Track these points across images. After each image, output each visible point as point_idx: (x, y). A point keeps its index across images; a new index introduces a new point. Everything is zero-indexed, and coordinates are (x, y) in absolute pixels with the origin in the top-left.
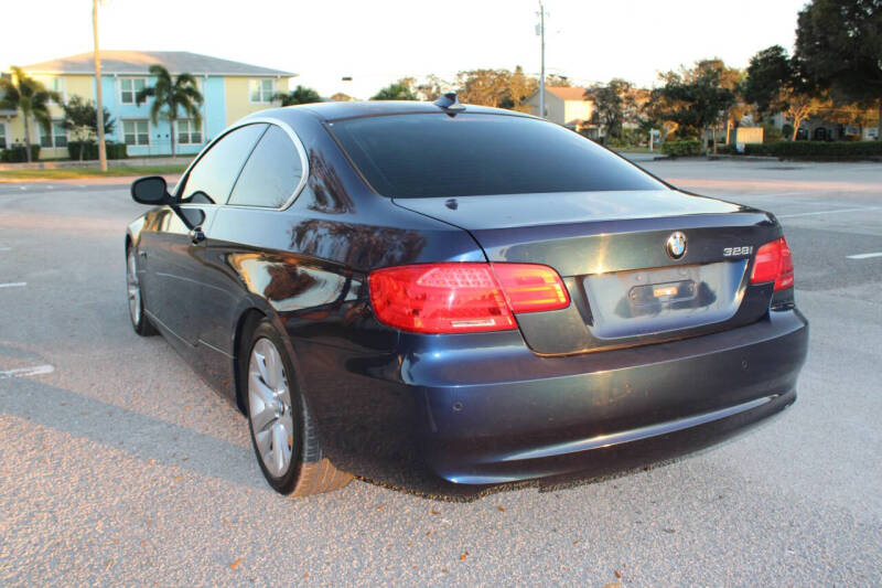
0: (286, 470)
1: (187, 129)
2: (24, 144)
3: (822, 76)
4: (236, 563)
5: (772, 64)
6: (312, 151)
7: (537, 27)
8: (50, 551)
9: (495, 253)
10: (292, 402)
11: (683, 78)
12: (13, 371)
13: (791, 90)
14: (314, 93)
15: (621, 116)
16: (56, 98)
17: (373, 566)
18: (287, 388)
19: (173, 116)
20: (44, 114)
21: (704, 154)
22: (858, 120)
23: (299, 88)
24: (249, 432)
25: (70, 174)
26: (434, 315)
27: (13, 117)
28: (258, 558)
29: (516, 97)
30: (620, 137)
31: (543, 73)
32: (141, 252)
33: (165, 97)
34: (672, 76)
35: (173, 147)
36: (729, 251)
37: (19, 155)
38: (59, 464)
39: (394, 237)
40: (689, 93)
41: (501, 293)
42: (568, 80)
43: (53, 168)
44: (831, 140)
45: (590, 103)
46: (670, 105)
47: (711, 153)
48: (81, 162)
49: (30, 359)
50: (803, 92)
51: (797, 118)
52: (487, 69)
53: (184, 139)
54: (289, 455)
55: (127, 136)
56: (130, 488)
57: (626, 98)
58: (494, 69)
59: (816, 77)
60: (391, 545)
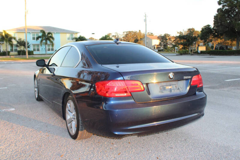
0: (75, 133)
1: (50, 47)
2: (6, 51)
3: (221, 33)
4: (62, 156)
5: (207, 29)
6: (82, 53)
7: (144, 20)
8: (15, 153)
9: (126, 78)
10: (77, 116)
11: (184, 33)
12: (4, 110)
13: (213, 36)
14: (84, 37)
15: (167, 43)
16: (15, 39)
17: (96, 156)
18: (75, 112)
19: (46, 44)
20: (11, 43)
21: (190, 54)
22: (231, 44)
23: (80, 36)
24: (66, 125)
25: (18, 59)
26: (111, 93)
27: (3, 43)
28: (68, 154)
29: (139, 38)
30: (167, 49)
31: (146, 32)
32: (38, 79)
33: (44, 38)
34: (181, 33)
35: (46, 52)
36: (185, 77)
37: (4, 54)
38: (17, 133)
39: (103, 75)
40: (185, 37)
41: (127, 88)
42: (153, 34)
43: (13, 57)
44: (224, 50)
45: (159, 40)
46: (180, 40)
47: (192, 53)
48: (21, 56)
49: (9, 107)
50: (216, 37)
51: (215, 44)
52: (131, 31)
53: (49, 50)
54: (76, 129)
55: (33, 49)
56: (35, 138)
57: (169, 39)
58: (133, 31)
59: (219, 33)
60: (101, 151)
